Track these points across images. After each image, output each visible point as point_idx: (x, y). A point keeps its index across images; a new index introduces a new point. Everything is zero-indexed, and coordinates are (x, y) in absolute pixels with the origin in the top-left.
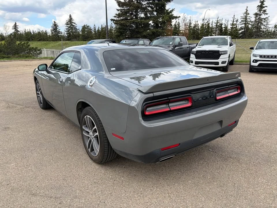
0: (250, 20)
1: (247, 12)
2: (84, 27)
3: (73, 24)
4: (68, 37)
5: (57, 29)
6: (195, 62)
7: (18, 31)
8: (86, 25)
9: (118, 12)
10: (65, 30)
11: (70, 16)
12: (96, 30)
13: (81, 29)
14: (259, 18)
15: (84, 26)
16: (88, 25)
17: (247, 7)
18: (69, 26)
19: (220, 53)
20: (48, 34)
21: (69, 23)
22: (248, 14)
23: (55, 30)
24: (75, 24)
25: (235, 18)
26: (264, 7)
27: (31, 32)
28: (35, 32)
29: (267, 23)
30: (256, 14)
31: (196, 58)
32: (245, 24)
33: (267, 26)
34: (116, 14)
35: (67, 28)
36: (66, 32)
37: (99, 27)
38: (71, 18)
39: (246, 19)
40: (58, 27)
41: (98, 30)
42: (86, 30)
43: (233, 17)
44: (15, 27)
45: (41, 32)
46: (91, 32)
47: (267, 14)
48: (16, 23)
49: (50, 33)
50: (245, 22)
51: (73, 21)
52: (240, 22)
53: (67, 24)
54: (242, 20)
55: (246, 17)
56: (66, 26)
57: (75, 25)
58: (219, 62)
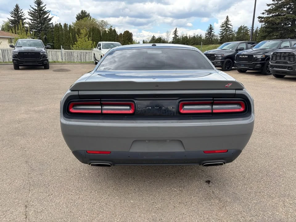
2: (240, 29)
3: (229, 26)
4: (221, 40)
5: (212, 33)
7: (177, 36)
8: (242, 26)
9: (268, 8)
10: (219, 33)
11: (227, 17)
12: (254, 31)
13: (237, 30)
15: (241, 27)
16: (245, 26)
18: (224, 28)
20: (202, 38)
21: (224, 25)
23: (209, 34)
24: (231, 25)
27: (187, 37)
28: (191, 37)
34: (266, 10)
35: (222, 30)
36: (219, 35)
37: (257, 28)
38: (228, 20)
40: (213, 30)
41: (256, 31)
42: (242, 31)
44: (175, 32)
45: (196, 36)
46: (247, 34)
48: (176, 29)
49: (204, 37)
51: (229, 23)
53: (222, 27)
56: (221, 28)
57: (231, 27)
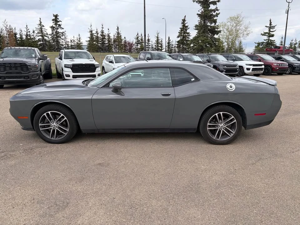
0: (46, 32)
1: (40, 23)
6: (73, 76)
14: (57, 31)
17: (40, 19)
19: (96, 66)
22: (43, 26)
25: (28, 28)
26: (58, 22)
29: (65, 37)
30: (52, 28)
31: (73, 72)
32: (42, 36)
33: (66, 40)
39: (42, 31)
43: (26, 27)
47: (63, 29)
50: (41, 34)
52: (36, 34)
54: (39, 32)
55: (41, 29)
58: (95, 75)
